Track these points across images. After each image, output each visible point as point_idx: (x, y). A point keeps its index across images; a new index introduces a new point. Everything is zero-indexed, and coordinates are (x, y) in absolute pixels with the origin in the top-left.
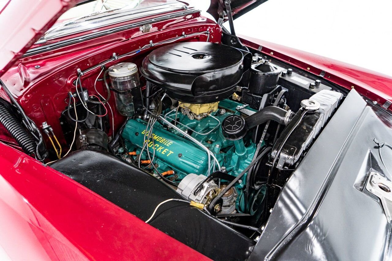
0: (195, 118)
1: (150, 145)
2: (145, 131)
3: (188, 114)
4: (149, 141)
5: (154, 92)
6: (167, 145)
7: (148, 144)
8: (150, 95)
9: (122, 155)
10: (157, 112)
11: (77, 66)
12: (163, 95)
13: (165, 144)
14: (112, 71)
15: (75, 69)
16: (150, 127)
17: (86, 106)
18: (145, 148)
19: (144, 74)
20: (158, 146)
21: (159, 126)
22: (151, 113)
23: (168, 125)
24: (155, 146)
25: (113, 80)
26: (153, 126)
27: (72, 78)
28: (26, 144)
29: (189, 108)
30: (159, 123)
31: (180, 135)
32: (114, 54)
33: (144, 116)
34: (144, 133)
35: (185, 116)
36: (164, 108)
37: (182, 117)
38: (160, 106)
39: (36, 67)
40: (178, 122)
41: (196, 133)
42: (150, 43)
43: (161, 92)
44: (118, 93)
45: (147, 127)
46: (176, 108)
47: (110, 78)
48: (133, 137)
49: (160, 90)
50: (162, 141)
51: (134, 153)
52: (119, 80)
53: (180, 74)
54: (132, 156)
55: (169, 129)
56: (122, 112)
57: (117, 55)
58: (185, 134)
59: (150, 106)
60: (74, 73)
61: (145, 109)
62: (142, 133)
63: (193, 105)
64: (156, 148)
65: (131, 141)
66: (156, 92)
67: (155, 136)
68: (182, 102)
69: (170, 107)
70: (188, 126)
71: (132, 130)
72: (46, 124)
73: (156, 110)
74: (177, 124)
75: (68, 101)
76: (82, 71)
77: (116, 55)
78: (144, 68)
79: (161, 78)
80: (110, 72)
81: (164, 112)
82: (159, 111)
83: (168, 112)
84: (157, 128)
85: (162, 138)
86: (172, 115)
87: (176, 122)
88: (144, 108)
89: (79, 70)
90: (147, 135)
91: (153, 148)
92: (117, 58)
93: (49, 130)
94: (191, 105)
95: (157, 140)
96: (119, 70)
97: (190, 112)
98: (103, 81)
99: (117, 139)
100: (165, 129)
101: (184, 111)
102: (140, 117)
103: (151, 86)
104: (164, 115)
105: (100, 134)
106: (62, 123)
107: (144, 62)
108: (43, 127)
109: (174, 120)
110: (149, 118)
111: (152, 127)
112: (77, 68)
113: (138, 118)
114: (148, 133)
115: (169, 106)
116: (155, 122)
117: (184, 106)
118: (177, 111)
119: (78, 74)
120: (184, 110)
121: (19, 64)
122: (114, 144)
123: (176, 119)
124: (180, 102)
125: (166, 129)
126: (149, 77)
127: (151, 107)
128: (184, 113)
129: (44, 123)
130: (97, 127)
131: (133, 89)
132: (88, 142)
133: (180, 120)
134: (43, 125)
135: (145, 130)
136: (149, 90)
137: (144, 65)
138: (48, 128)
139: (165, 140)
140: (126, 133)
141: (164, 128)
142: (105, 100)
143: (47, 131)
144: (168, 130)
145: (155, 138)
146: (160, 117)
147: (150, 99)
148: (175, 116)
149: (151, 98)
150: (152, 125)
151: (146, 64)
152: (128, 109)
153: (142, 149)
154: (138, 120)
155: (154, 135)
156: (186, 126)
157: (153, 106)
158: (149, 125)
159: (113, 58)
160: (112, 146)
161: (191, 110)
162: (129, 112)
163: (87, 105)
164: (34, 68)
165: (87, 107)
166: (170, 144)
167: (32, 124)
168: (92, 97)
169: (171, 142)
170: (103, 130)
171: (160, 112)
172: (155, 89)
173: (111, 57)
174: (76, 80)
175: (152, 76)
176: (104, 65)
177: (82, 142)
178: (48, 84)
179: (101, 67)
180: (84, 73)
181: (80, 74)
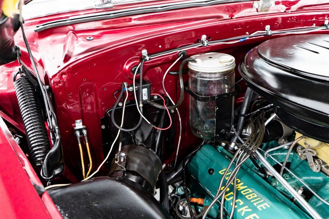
0: (321, 171)
1: (228, 197)
2: (225, 171)
3: (310, 160)
4: (228, 189)
5: (255, 108)
6: (258, 207)
7: (225, 195)
8: (247, 112)
9: (181, 199)
10: (252, 143)
11: (144, 45)
12: (268, 117)
13: (255, 204)
14: (194, 61)
15: (140, 49)
16: (235, 167)
17: (141, 108)
18: (218, 199)
19: (245, 74)
20: (242, 203)
21: (251, 168)
22: (243, 142)
23: (267, 170)
24: (237, 201)
25: (193, 76)
26: (240, 165)
27: (132, 63)
28: (35, 147)
29: (315, 150)
30: (252, 163)
31: (285, 193)
32: (204, 37)
33: (230, 143)
34: (223, 173)
35: (303, 161)
36: (266, 139)
37: (297, 161)
38: (260, 134)
39: (88, 38)
40: (287, 169)
41: (319, 200)
42: (266, 29)
43: (268, 111)
44: (196, 98)
45: (229, 165)
46: (289, 144)
47: (189, 72)
48: (203, 176)
49: (266, 107)
50: (250, 197)
51: (200, 201)
52: (201, 77)
53: (313, 81)
54: (196, 205)
55: (267, 176)
56: (196, 130)
57: (208, 39)
58: (297, 195)
59: (244, 131)
60: (137, 54)
61: (234, 134)
62: (220, 172)
63: (324, 146)
64: (236, 206)
65: (200, 181)
66: (258, 109)
67: (239, 183)
68: (304, 135)
69: (278, 140)
70: (306, 181)
71: (205, 163)
72: (81, 123)
73: (252, 138)
74: (285, 172)
75: (118, 95)
76: (149, 54)
77: (206, 40)
78: (247, 64)
79: (273, 84)
80: (190, 62)
81: (265, 145)
82: (256, 142)
83: (272, 147)
84: (247, 169)
85: (251, 191)
86: (280, 154)
87: (285, 169)
88: (233, 131)
89: (144, 52)
90: (227, 178)
91: (231, 204)
92: (207, 44)
93: (81, 133)
94: (321, 144)
95: (242, 192)
96: (205, 61)
97: (315, 158)
98: (177, 76)
99: (179, 171)
100: (260, 176)
101: (304, 152)
102: (223, 144)
103: (252, 98)
104: (264, 150)
105: (150, 158)
106: (103, 127)
107: (248, 55)
108: (75, 126)
109: (281, 165)
110: (237, 150)
111: (238, 166)
112: (144, 48)
113: (220, 145)
114: (229, 175)
115: (277, 138)
116: (245, 159)
117: (305, 144)
118: (291, 149)
119: (141, 58)
120: (303, 150)
121: (70, 32)
122: (172, 177)
123: (285, 164)
124: (298, 135)
125: (263, 175)
126: (253, 80)
127: (246, 133)
128: (302, 155)
129: (78, 121)
130: (150, 145)
131: (221, 96)
132: (126, 167)
133: (293, 166)
134: (77, 124)
135: (225, 169)
136: (248, 104)
137: (247, 59)
138: (80, 130)
139: (256, 196)
140: (196, 166)
141: (260, 174)
142: (174, 104)
143: (78, 133)
144: (265, 178)
145: (240, 187)
146: (256, 152)
147: (246, 118)
148: (285, 157)
149: (248, 117)
150: (238, 164)
151: (251, 58)
152: (206, 127)
153: (213, 199)
154: (220, 148)
155: (239, 181)
156: (301, 180)
157: (248, 131)
158: (235, 162)
159: (200, 42)
160: (168, 180)
161: (317, 154)
162: (206, 132)
163: (143, 107)
164: (85, 39)
165: (141, 110)
166: (265, 208)
167: (53, 119)
168: (156, 97)
169: (266, 204)
170: (157, 154)
171: (258, 145)
172: (257, 105)
173: (198, 40)
174: (137, 66)
175: (258, 79)
176: (184, 51)
177: (117, 164)
178: (95, 64)
179: (180, 54)
180: (151, 58)
181: (145, 59)
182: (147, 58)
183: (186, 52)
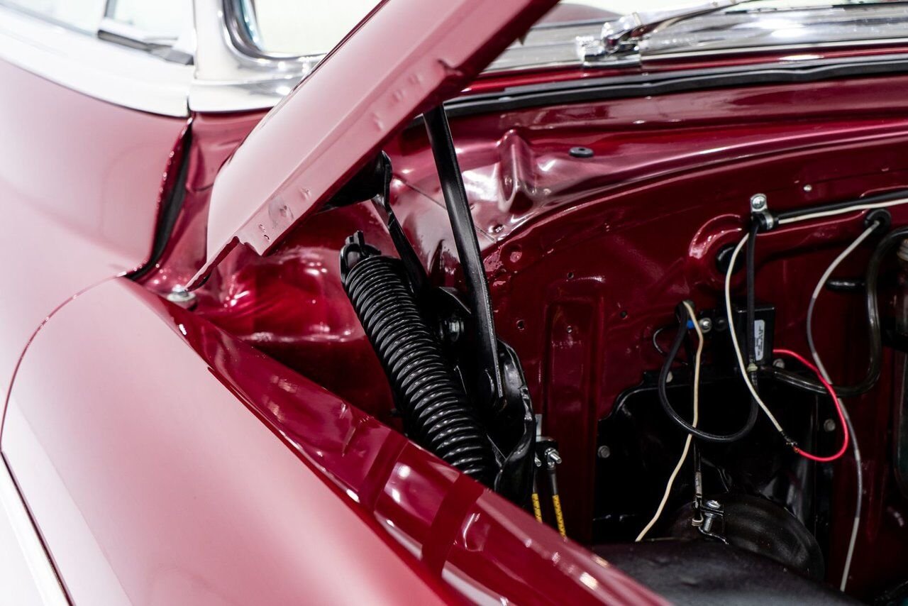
17: (753, 377)
39: (573, 151)
60: (733, 210)
89: (759, 202)
106: (604, 452)
119: (750, 222)
164: (565, 154)
168: (780, 364)
174: (735, 244)
176: (883, 210)
177: (697, 527)
178: (608, 227)
179: (869, 218)
180: (781, 222)
181: (763, 222)
182: (770, 221)
183: (889, 213)
